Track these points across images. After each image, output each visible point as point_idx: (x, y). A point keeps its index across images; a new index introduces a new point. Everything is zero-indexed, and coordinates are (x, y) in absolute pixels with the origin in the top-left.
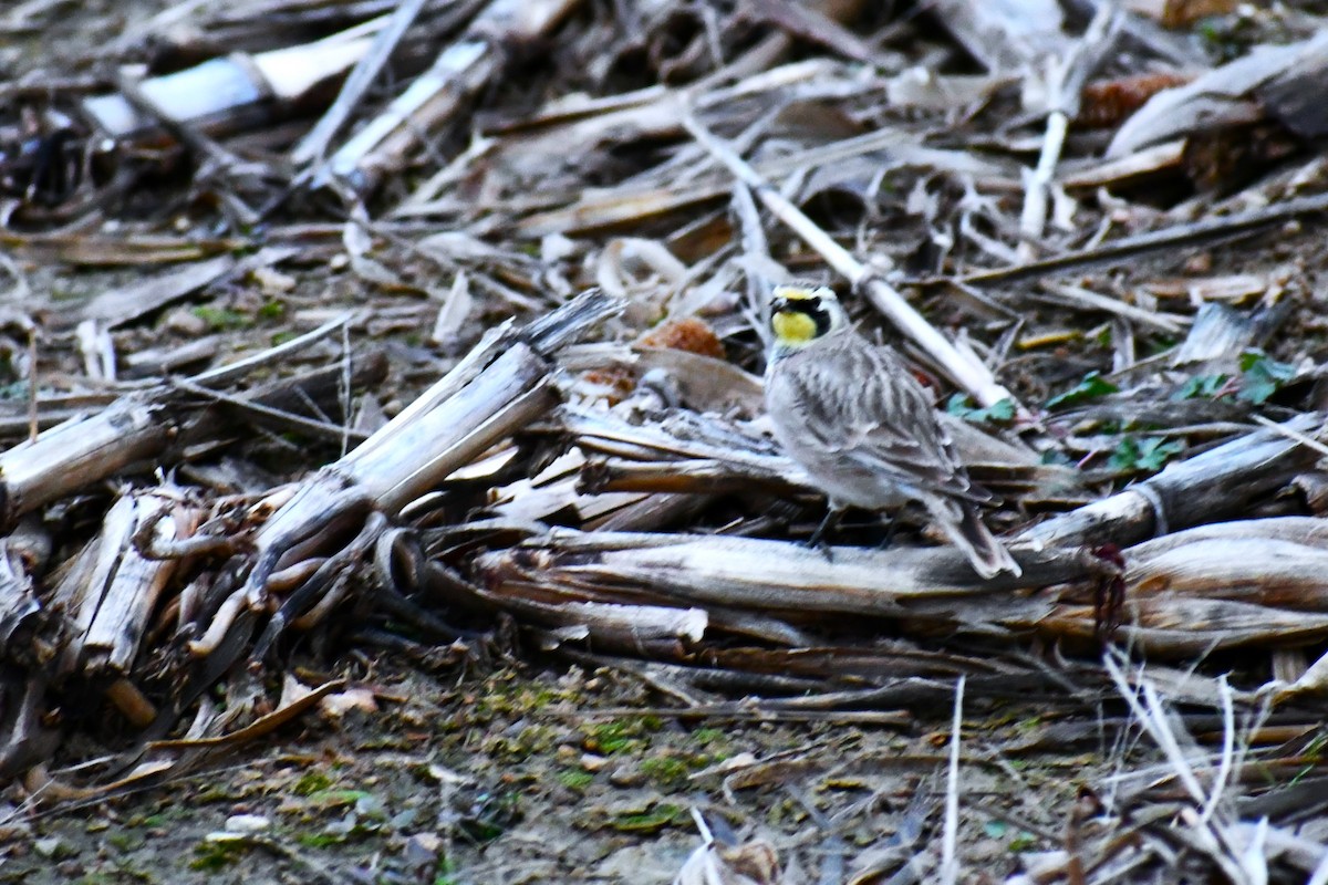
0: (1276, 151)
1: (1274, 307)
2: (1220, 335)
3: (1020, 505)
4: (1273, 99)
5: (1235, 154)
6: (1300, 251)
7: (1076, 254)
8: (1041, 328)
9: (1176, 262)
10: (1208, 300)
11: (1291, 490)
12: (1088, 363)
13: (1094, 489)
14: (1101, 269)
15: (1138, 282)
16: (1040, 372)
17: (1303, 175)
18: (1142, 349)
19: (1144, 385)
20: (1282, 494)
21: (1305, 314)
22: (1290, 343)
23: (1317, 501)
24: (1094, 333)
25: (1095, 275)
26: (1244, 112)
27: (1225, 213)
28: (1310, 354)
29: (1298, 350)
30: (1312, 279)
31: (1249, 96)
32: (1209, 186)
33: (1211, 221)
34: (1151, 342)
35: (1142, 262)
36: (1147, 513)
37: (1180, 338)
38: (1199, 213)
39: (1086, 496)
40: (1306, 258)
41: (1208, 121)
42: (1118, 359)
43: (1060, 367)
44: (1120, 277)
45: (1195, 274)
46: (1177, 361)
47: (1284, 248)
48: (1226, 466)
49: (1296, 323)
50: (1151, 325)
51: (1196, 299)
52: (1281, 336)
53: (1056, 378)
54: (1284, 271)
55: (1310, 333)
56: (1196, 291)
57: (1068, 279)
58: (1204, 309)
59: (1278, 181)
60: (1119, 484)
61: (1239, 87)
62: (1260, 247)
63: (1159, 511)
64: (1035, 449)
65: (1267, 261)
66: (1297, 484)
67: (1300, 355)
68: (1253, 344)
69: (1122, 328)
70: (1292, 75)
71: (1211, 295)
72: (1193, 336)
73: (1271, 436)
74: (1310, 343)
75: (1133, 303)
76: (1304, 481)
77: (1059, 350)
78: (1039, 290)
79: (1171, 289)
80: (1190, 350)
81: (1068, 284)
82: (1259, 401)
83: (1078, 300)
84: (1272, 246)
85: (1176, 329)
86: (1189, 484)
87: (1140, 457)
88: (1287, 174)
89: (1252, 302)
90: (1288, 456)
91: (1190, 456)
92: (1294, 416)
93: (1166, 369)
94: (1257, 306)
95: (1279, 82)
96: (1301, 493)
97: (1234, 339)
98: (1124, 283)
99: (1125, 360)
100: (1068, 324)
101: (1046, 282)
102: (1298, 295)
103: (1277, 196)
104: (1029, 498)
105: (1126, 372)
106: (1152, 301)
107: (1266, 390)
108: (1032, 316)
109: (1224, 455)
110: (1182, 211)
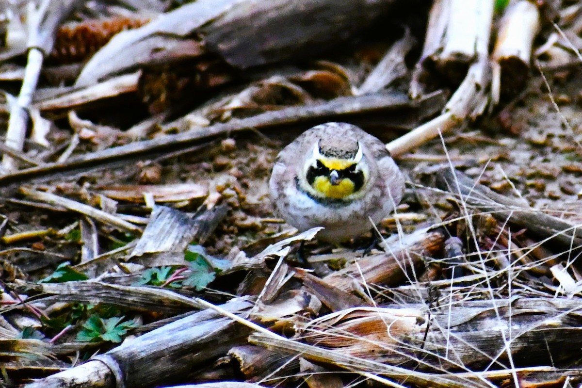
0: (216, 80)
1: (214, 210)
2: (169, 233)
3: (4, 373)
4: (212, 38)
5: (181, 84)
6: (234, 163)
7: (51, 165)
8: (21, 227)
9: (133, 172)
10: (158, 204)
11: (227, 360)
12: (60, 255)
13: (65, 359)
14: (71, 178)
15: (101, 189)
16: (21, 263)
17: (237, 101)
18: (105, 244)
19: (106, 275)
20: (219, 363)
21: (240, 214)
22: (227, 239)
23: (249, 368)
24: (65, 231)
25: (67, 183)
26: (189, 49)
27: (174, 132)
28: (243, 249)
29: (233, 244)
30: (245, 186)
31: (193, 36)
32: (160, 111)
33: (162, 139)
34: (112, 238)
35: (104, 171)
36: (109, 379)
37: (137, 235)
38: (152, 132)
39: (58, 364)
40: (240, 169)
41: (158, 56)
42: (85, 251)
43: (37, 258)
44: (87, 185)
45: (149, 182)
46: (134, 254)
47: (222, 160)
48: (172, 340)
49: (232, 223)
50: (113, 224)
51: (150, 203)
52: (219, 233)
53: (34, 267)
54: (222, 179)
55: (243, 231)
56: (149, 196)
57: (44, 187)
58: (156, 210)
59: (217, 106)
60: (86, 355)
61: (185, 29)
62: (201, 161)
63: (119, 377)
64: (16, 326)
65: (208, 171)
66: (231, 355)
67: (235, 249)
68: (196, 241)
69: (88, 226)
70: (229, 18)
71: (161, 200)
72: (146, 233)
73: (210, 315)
74: (243, 238)
75: (98, 206)
76: (237, 352)
77: (35, 245)
78: (21, 196)
79: (128, 195)
80: (145, 244)
81: (44, 191)
82: (202, 286)
83: (52, 204)
84: (212, 159)
85: (133, 227)
86: (143, 355)
87: (104, 332)
88: (225, 100)
89: (196, 204)
90: (224, 332)
91: (143, 332)
92: (231, 298)
93: (122, 261)
94: (199, 209)
95: (218, 24)
96: (235, 361)
97: (180, 236)
98: (89, 189)
99: (91, 253)
100: (44, 223)
101: (25, 189)
102: (233, 200)
103: (217, 118)
104: (11, 366)
105: (91, 262)
106: (113, 204)
107: (209, 278)
108: (13, 217)
109: (172, 331)
110: (137, 131)
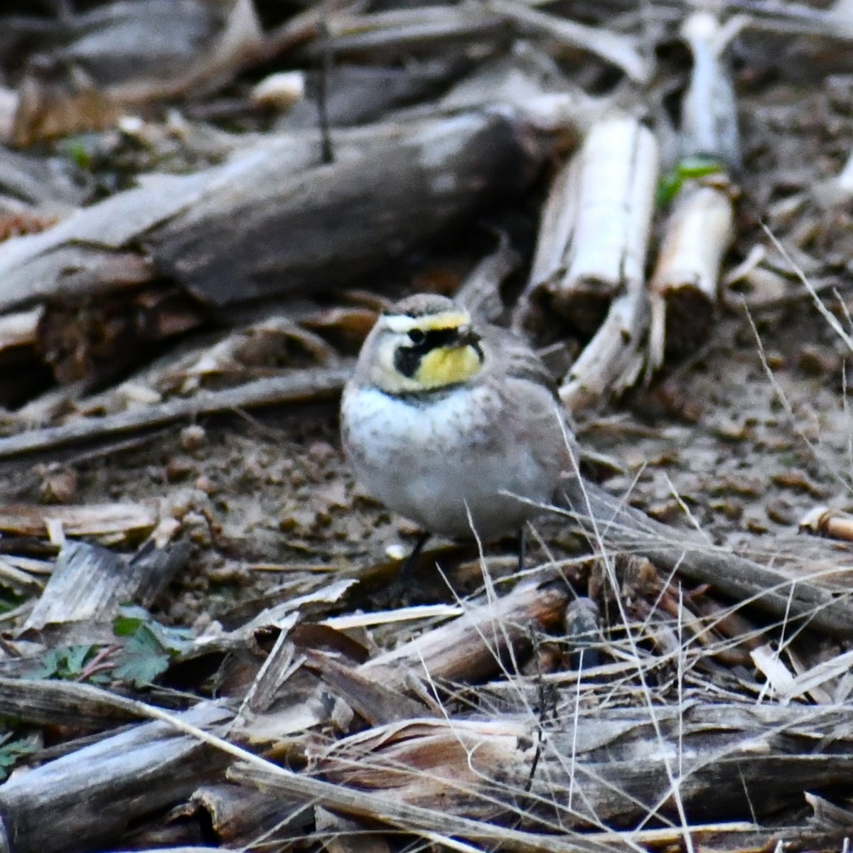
0: (172, 324)
1: (168, 549)
2: (89, 588)
4: (166, 251)
5: (112, 329)
6: (203, 472)
9: (27, 484)
10: (71, 538)
11: (189, 809)
17: (209, 359)
20: (176, 815)
21: (213, 557)
22: (189, 600)
23: (227, 824)
26: (127, 270)
27: (99, 413)
28: (217, 617)
29: (199, 610)
30: (222, 507)
31: (133, 246)
32: (75, 377)
33: (78, 425)
37: (34, 591)
38: (64, 411)
40: (213, 478)
41: (72, 282)
45: (54, 501)
46: (29, 624)
47: (181, 463)
48: (96, 774)
49: (198, 572)
51: (57, 537)
52: (177, 589)
54: (181, 496)
55: (218, 585)
56: (56, 525)
58: (67, 549)
59: (174, 368)
61: (120, 234)
62: (145, 463)
65: (158, 481)
66: (197, 801)
67: (204, 617)
68: (137, 601)
70: (195, 216)
71: (76, 532)
72: (50, 590)
73: (161, 731)
74: (218, 598)
76: (208, 796)
79: (19, 523)
80: (49, 608)
82: (144, 681)
84: (164, 461)
85: (25, 578)
86: (44, 800)
88: (187, 358)
89: (136, 539)
90: (184, 761)
91: (45, 761)
92: (194, 703)
93: (9, 637)
94: (142, 547)
95: (174, 227)
96: (203, 813)
97: (109, 594)
102: (201, 531)
103: (172, 390)
107: (156, 665)
109: (95, 758)
110: (35, 410)
